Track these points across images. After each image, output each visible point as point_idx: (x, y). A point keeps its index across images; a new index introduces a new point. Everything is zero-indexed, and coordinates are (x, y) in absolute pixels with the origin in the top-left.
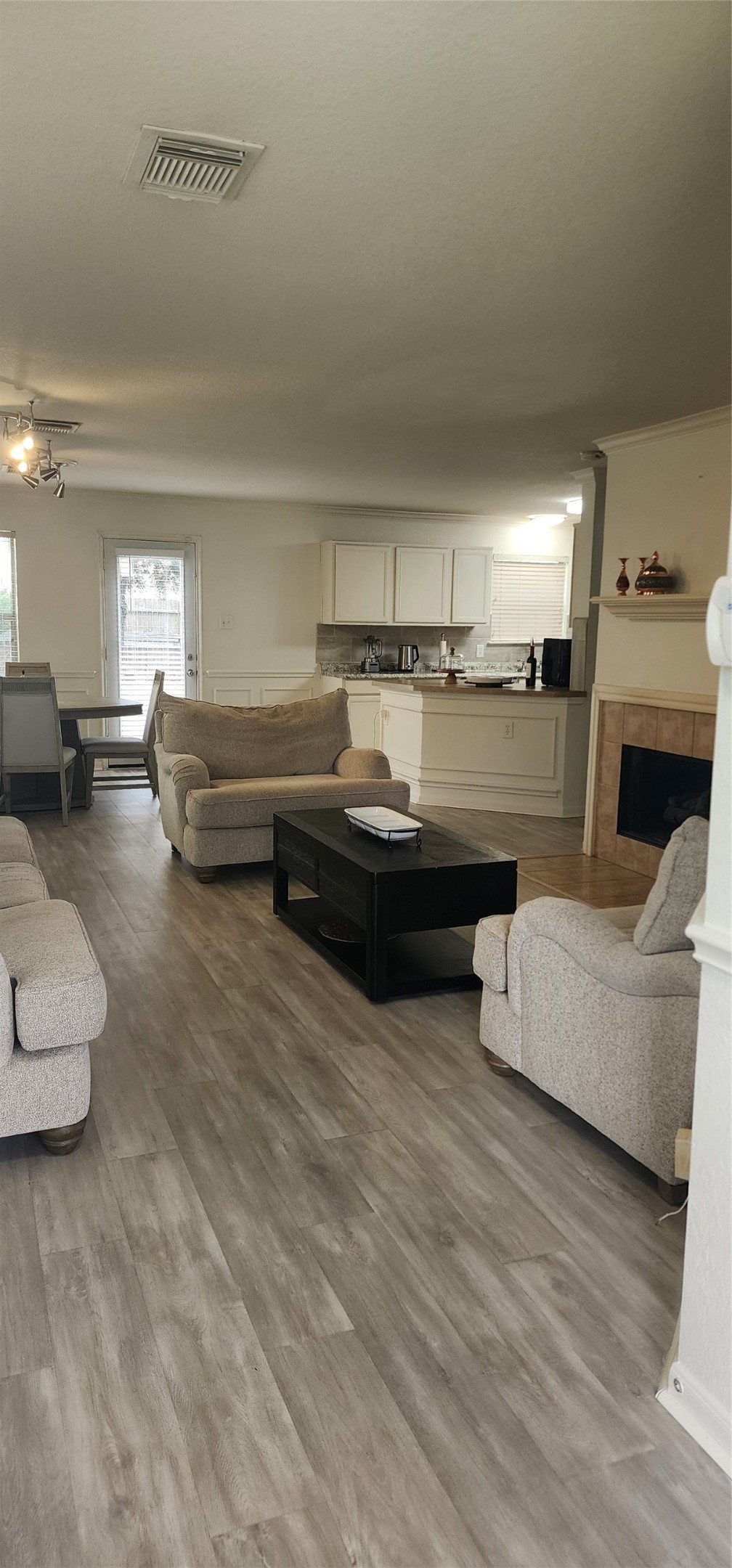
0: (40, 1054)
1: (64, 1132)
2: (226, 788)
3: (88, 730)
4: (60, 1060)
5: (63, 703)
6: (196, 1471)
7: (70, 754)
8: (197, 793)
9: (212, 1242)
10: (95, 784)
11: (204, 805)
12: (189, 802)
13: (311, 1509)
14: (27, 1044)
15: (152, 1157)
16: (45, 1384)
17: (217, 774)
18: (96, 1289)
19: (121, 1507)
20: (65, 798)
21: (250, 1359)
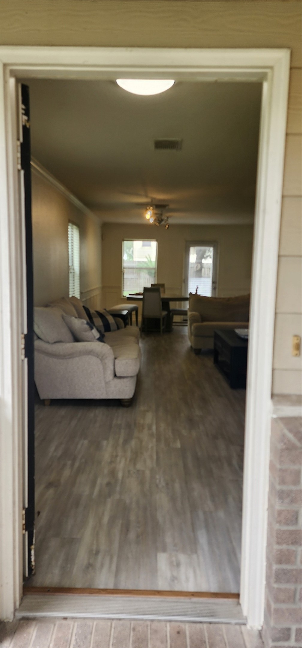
0: (120, 377)
1: (126, 400)
2: (205, 323)
3: (173, 305)
4: (126, 380)
5: (163, 296)
6: (130, 460)
7: (165, 313)
8: (195, 324)
9: (154, 428)
10: (174, 324)
11: (197, 328)
12: (193, 327)
13: (152, 470)
14: (118, 375)
15: (147, 411)
16: (105, 443)
17: (203, 319)
18: (123, 431)
19: (111, 462)
20: (162, 328)
21: (152, 448)
